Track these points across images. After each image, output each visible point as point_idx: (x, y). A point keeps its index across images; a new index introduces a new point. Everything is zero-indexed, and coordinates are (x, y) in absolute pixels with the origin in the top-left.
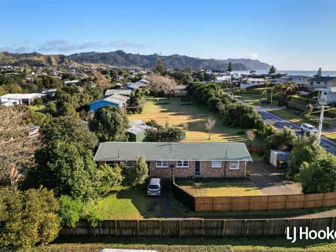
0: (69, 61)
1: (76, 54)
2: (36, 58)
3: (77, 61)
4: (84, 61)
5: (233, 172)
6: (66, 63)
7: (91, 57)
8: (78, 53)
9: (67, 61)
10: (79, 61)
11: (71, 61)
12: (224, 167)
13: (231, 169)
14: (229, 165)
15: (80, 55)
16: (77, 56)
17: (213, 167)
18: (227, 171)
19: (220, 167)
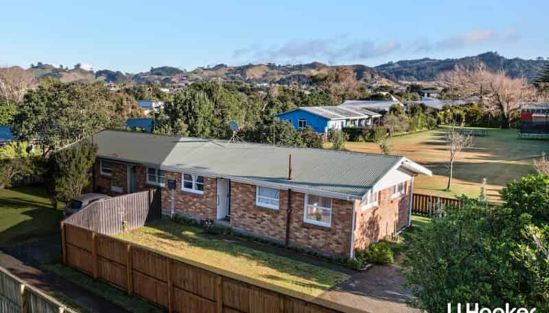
0: (372, 76)
1: (390, 64)
2: (314, 72)
3: (387, 77)
4: (403, 77)
5: (314, 232)
6: (365, 80)
7: (419, 69)
8: (394, 62)
9: (369, 77)
10: (393, 76)
11: (377, 77)
12: (286, 207)
13: (306, 220)
14: (301, 207)
15: (397, 66)
16: (392, 67)
17: (258, 204)
18: (294, 224)
19: (277, 207)
